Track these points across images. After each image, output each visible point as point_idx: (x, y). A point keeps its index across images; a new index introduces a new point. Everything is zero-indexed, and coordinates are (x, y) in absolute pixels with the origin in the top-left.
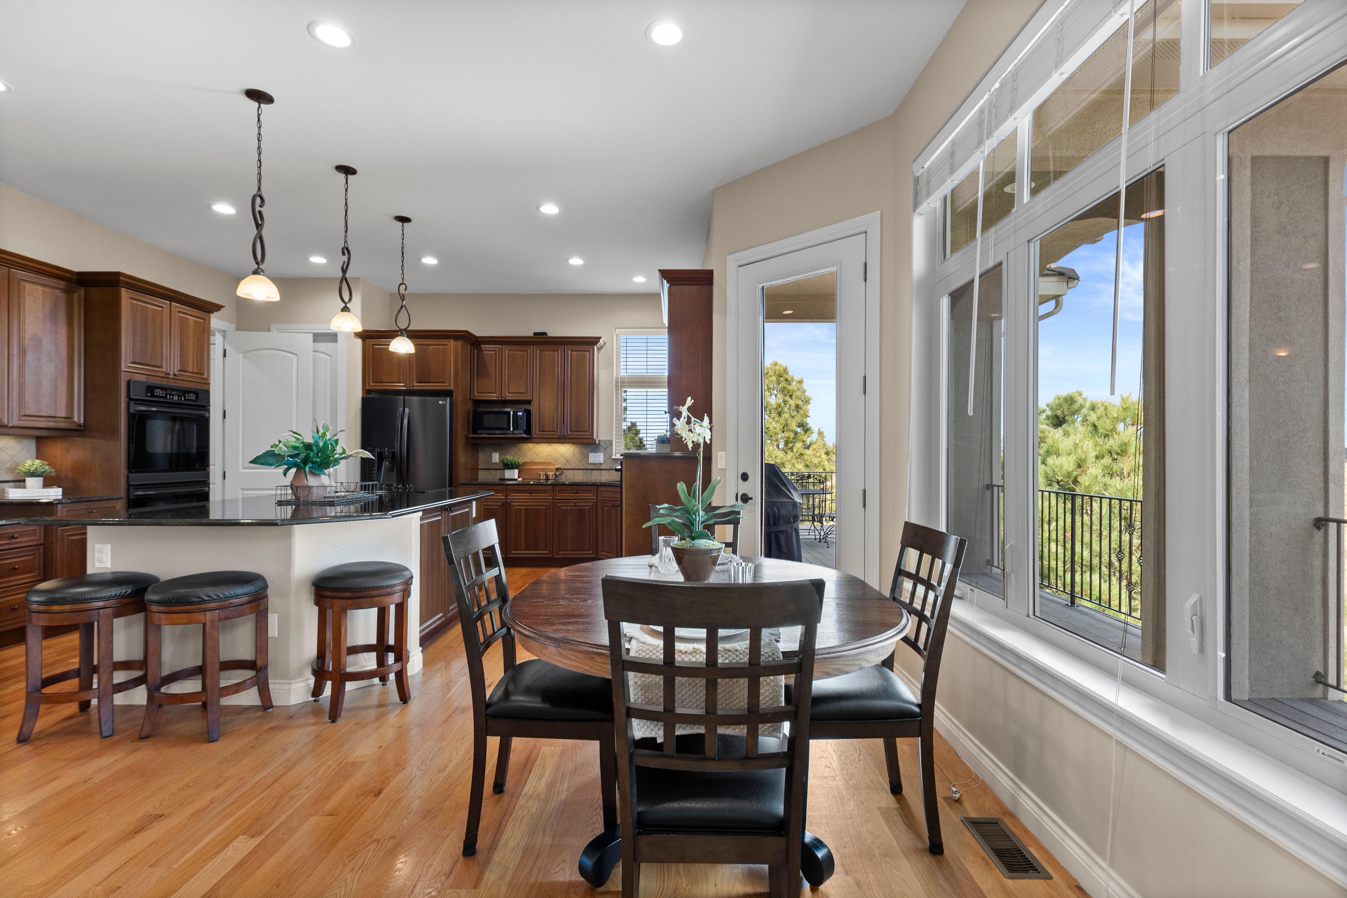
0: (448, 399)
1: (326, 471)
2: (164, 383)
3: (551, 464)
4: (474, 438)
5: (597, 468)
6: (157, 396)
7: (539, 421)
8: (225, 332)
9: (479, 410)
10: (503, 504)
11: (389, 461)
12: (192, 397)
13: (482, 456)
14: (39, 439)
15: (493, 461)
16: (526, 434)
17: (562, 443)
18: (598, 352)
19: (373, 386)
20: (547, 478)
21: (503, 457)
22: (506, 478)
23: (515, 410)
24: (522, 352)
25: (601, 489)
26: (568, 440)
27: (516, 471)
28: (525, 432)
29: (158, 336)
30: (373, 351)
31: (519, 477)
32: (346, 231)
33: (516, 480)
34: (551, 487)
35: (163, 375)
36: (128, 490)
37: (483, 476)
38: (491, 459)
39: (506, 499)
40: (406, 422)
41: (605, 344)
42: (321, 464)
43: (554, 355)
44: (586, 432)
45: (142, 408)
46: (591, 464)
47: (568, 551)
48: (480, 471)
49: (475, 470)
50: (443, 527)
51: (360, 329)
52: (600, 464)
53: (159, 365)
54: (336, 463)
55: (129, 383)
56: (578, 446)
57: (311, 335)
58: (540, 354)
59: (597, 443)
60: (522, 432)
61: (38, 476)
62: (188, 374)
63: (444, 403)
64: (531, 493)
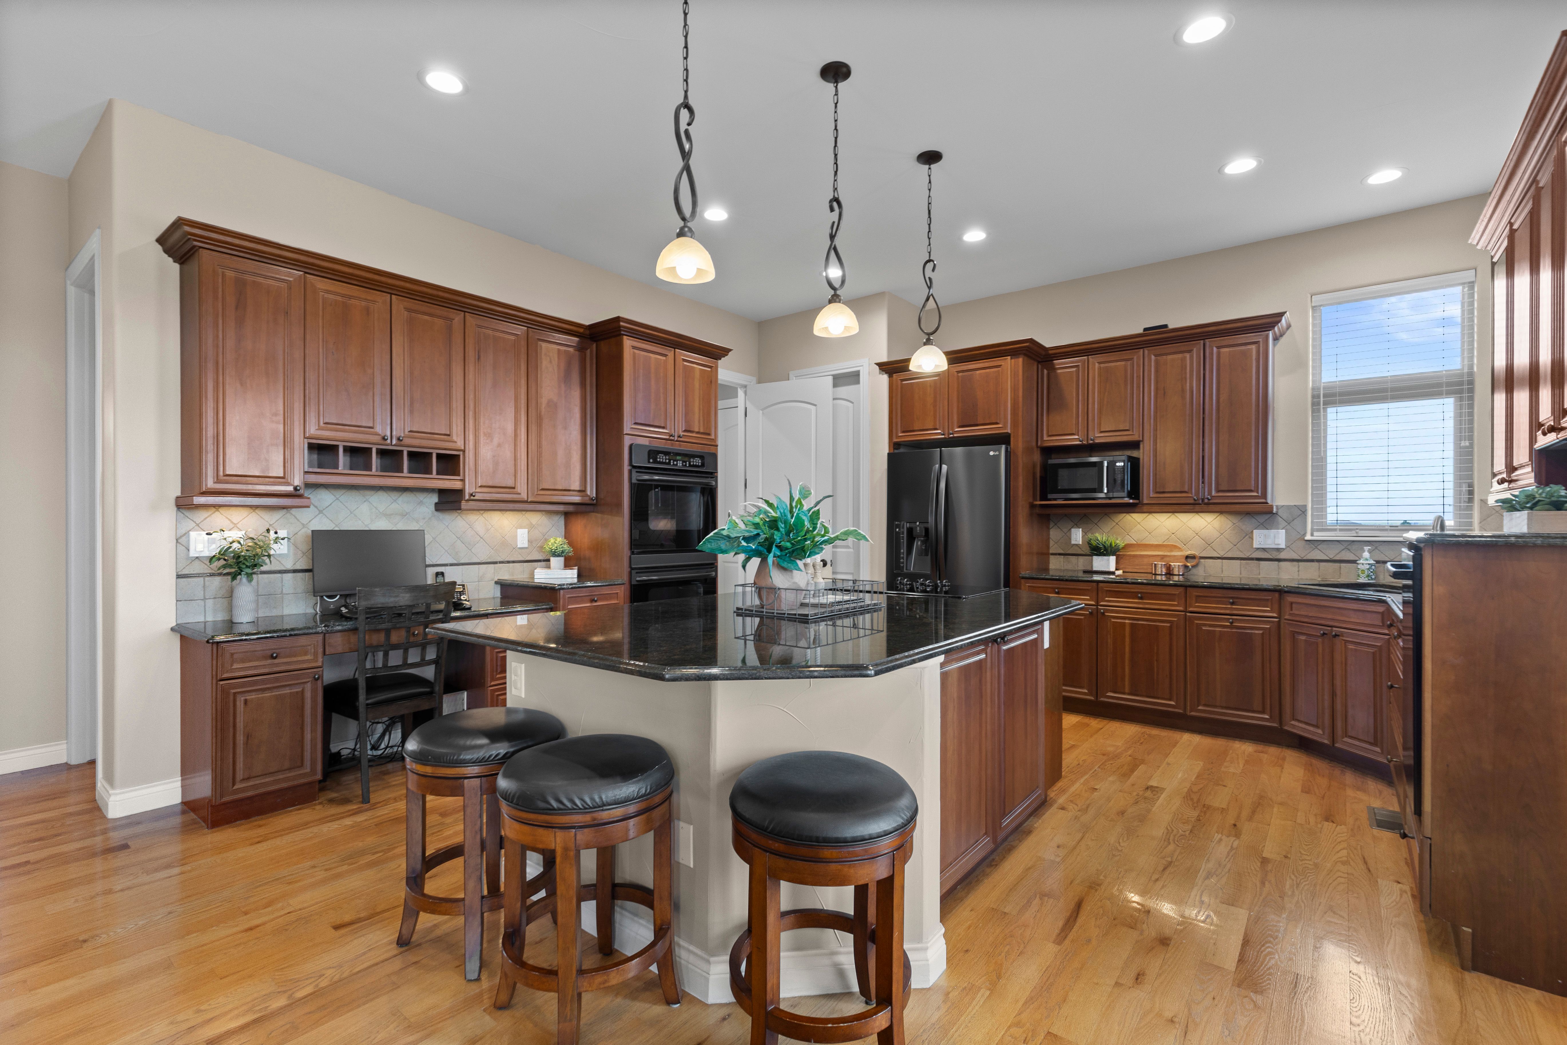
0: (1003, 447)
1: (800, 563)
2: (668, 446)
3: (1174, 547)
4: (1042, 506)
5: (1273, 557)
6: (660, 463)
7: (1155, 475)
8: (745, 386)
9: (1051, 462)
10: (1091, 613)
11: (922, 541)
12: (698, 461)
13: (1055, 534)
14: (567, 515)
15: (1073, 542)
16: (1131, 498)
17: (1197, 512)
18: (1274, 345)
19: (903, 437)
20: (1169, 573)
21: (1090, 536)
22: (1095, 569)
23: (1111, 459)
24: (1123, 363)
25: (1290, 598)
26: (1211, 507)
27: (1113, 559)
28: (1130, 496)
29: (661, 390)
30: (902, 388)
31: (1117, 569)
32: (836, 173)
33: (1113, 573)
34: (1181, 589)
35: (668, 437)
36: (630, 573)
37: (1056, 565)
38: (1070, 539)
39: (1097, 605)
40: (943, 485)
41: (1289, 326)
42: (793, 551)
43: (1183, 360)
44: (1251, 491)
45: (646, 477)
46: (1258, 549)
47: (1215, 706)
48: (1051, 557)
49: (1044, 555)
50: (989, 674)
51: (884, 359)
52: (1279, 550)
53: (662, 425)
54: (817, 550)
55: (631, 447)
56: (1231, 517)
57: (831, 378)
58: (1157, 362)
59: (1275, 510)
60: (1125, 494)
61: (559, 556)
62: (694, 435)
63: (997, 453)
64: (1141, 598)
